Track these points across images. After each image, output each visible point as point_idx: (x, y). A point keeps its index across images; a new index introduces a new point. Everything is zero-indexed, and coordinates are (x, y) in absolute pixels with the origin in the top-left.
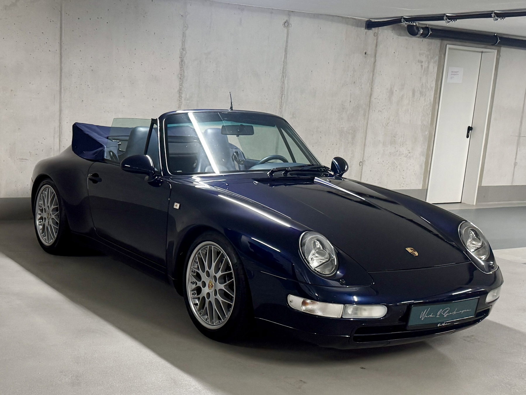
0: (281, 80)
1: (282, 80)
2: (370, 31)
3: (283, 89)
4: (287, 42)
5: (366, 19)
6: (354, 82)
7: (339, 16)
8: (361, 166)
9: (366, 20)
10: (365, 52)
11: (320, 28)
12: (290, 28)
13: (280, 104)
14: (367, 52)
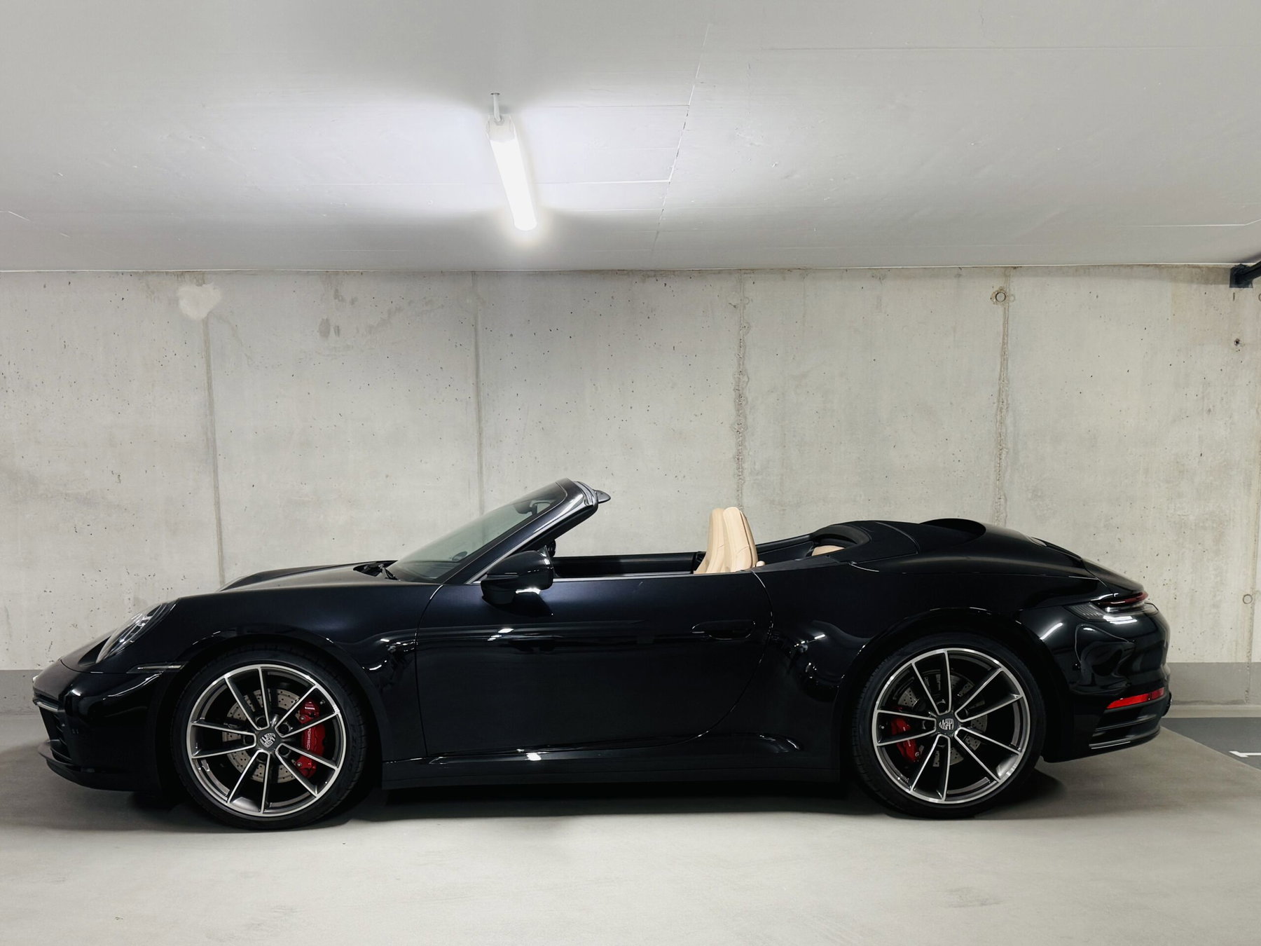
0: (997, 419)
1: (999, 418)
2: (1245, 289)
3: (1002, 437)
4: (1006, 334)
5: (1233, 265)
6: (1209, 411)
7: (1148, 266)
8: (1250, 605)
9: (1232, 267)
10: (1235, 339)
11: (1097, 297)
12: (1010, 304)
13: (995, 471)
14: (1241, 340)
